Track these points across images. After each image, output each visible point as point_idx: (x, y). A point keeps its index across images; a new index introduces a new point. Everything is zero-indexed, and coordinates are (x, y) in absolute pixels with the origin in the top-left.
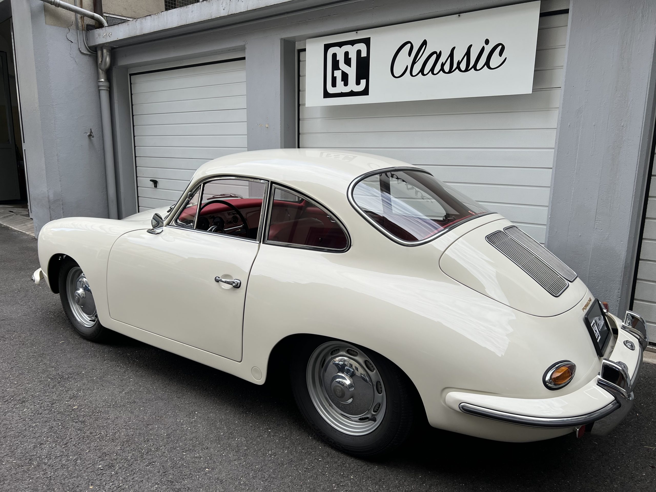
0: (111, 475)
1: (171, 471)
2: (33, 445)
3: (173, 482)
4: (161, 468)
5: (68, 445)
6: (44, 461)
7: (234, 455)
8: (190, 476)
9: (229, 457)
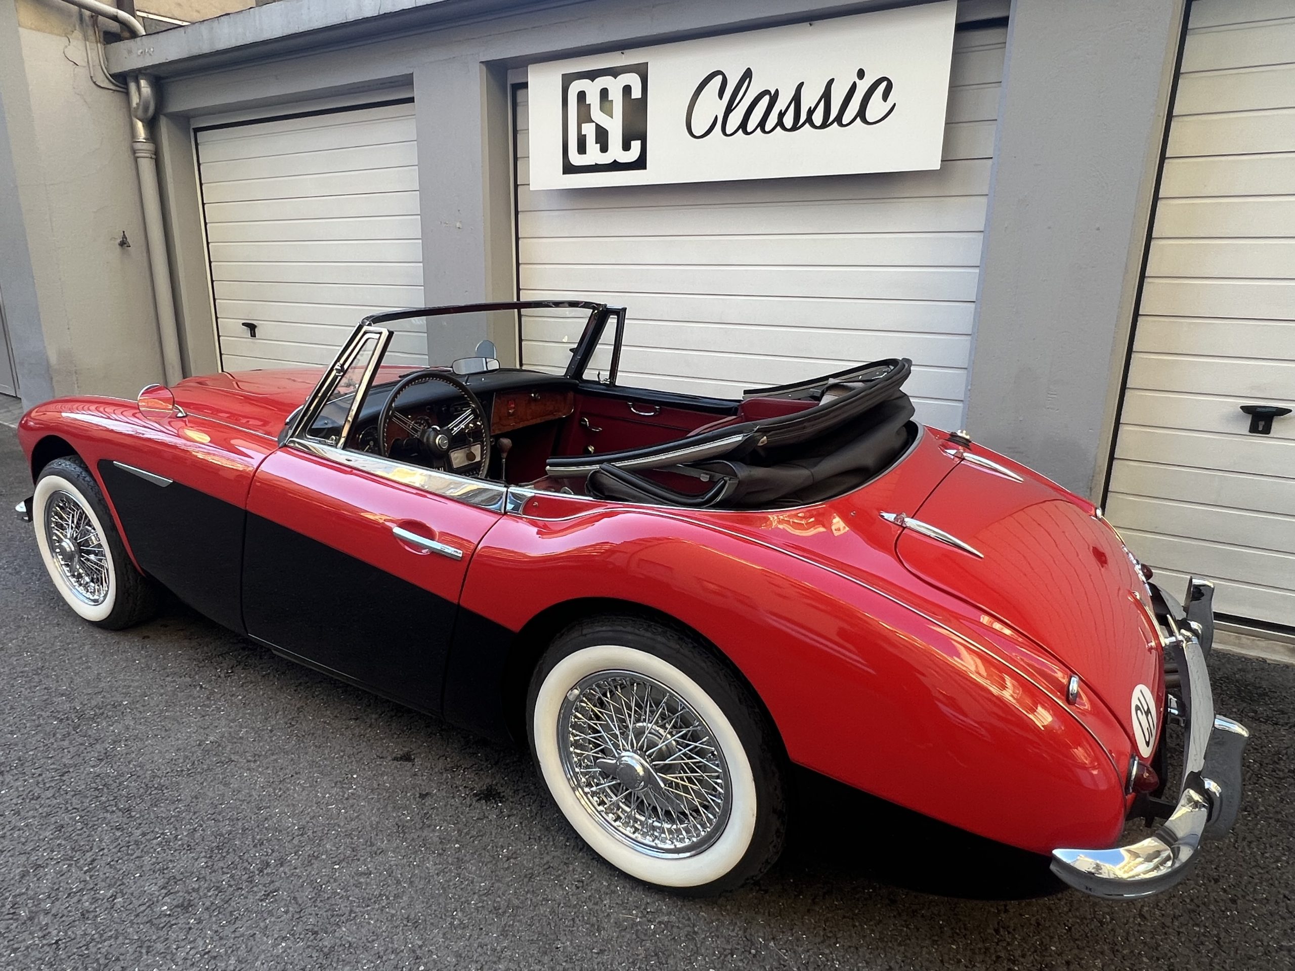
0: (187, 926)
1: (311, 910)
2: (21, 869)
3: (316, 933)
4: (290, 902)
5: (94, 865)
6: (43, 904)
7: (435, 864)
8: (351, 916)
9: (427, 868)
